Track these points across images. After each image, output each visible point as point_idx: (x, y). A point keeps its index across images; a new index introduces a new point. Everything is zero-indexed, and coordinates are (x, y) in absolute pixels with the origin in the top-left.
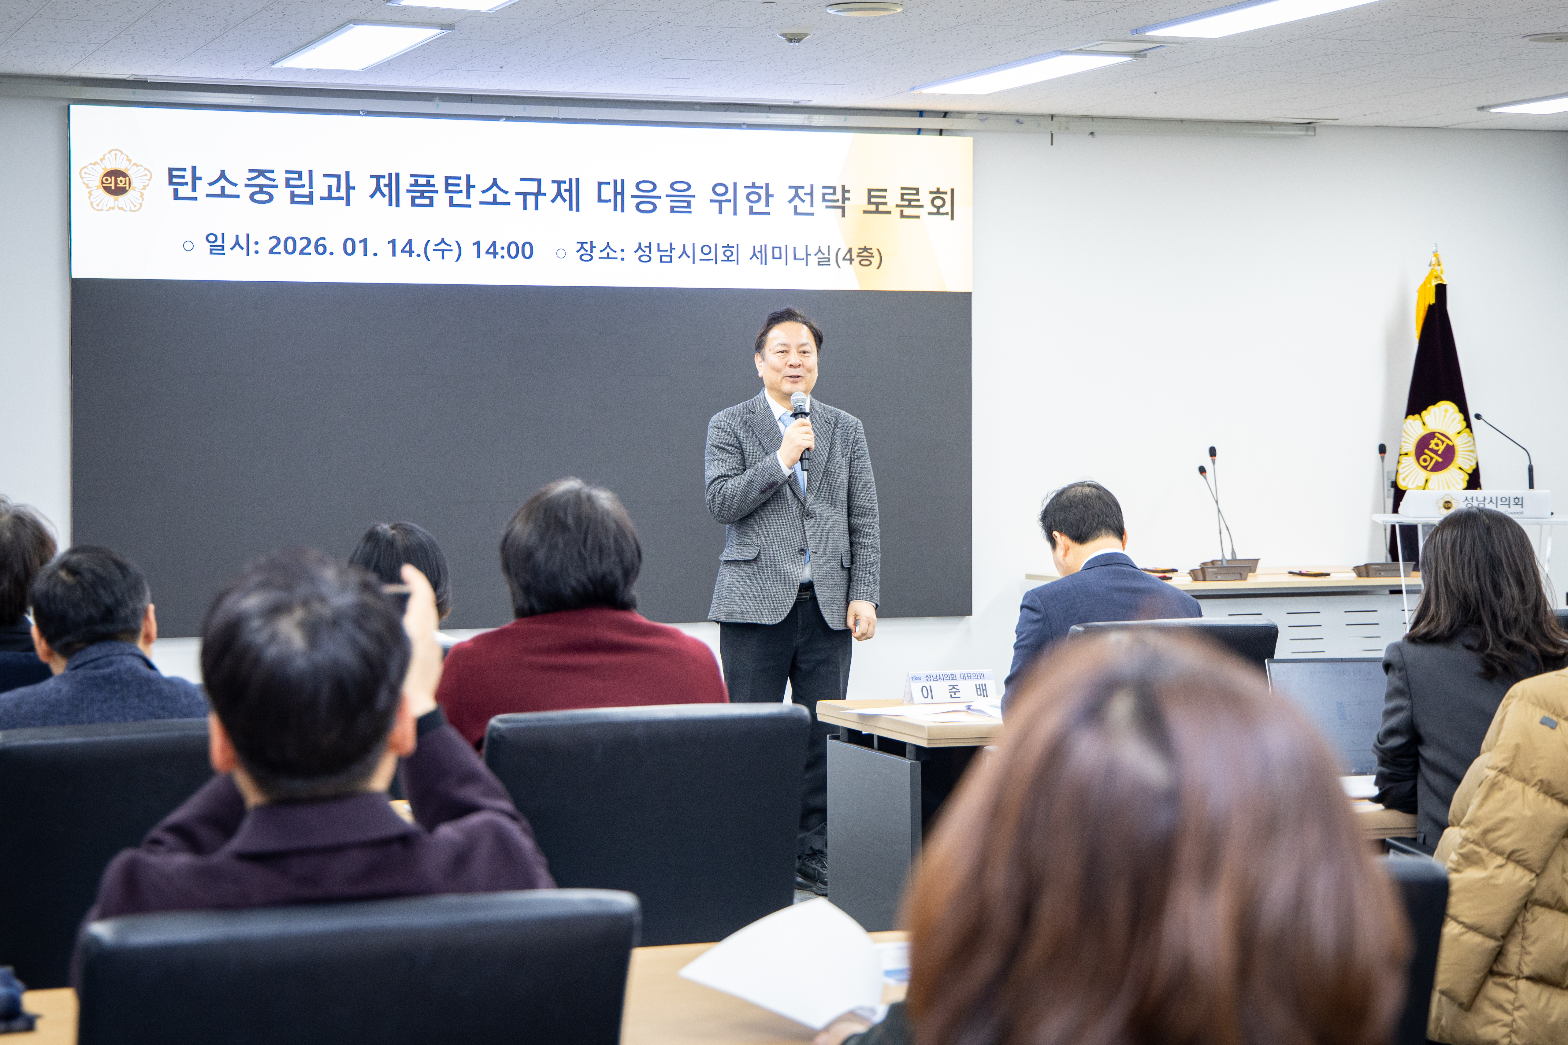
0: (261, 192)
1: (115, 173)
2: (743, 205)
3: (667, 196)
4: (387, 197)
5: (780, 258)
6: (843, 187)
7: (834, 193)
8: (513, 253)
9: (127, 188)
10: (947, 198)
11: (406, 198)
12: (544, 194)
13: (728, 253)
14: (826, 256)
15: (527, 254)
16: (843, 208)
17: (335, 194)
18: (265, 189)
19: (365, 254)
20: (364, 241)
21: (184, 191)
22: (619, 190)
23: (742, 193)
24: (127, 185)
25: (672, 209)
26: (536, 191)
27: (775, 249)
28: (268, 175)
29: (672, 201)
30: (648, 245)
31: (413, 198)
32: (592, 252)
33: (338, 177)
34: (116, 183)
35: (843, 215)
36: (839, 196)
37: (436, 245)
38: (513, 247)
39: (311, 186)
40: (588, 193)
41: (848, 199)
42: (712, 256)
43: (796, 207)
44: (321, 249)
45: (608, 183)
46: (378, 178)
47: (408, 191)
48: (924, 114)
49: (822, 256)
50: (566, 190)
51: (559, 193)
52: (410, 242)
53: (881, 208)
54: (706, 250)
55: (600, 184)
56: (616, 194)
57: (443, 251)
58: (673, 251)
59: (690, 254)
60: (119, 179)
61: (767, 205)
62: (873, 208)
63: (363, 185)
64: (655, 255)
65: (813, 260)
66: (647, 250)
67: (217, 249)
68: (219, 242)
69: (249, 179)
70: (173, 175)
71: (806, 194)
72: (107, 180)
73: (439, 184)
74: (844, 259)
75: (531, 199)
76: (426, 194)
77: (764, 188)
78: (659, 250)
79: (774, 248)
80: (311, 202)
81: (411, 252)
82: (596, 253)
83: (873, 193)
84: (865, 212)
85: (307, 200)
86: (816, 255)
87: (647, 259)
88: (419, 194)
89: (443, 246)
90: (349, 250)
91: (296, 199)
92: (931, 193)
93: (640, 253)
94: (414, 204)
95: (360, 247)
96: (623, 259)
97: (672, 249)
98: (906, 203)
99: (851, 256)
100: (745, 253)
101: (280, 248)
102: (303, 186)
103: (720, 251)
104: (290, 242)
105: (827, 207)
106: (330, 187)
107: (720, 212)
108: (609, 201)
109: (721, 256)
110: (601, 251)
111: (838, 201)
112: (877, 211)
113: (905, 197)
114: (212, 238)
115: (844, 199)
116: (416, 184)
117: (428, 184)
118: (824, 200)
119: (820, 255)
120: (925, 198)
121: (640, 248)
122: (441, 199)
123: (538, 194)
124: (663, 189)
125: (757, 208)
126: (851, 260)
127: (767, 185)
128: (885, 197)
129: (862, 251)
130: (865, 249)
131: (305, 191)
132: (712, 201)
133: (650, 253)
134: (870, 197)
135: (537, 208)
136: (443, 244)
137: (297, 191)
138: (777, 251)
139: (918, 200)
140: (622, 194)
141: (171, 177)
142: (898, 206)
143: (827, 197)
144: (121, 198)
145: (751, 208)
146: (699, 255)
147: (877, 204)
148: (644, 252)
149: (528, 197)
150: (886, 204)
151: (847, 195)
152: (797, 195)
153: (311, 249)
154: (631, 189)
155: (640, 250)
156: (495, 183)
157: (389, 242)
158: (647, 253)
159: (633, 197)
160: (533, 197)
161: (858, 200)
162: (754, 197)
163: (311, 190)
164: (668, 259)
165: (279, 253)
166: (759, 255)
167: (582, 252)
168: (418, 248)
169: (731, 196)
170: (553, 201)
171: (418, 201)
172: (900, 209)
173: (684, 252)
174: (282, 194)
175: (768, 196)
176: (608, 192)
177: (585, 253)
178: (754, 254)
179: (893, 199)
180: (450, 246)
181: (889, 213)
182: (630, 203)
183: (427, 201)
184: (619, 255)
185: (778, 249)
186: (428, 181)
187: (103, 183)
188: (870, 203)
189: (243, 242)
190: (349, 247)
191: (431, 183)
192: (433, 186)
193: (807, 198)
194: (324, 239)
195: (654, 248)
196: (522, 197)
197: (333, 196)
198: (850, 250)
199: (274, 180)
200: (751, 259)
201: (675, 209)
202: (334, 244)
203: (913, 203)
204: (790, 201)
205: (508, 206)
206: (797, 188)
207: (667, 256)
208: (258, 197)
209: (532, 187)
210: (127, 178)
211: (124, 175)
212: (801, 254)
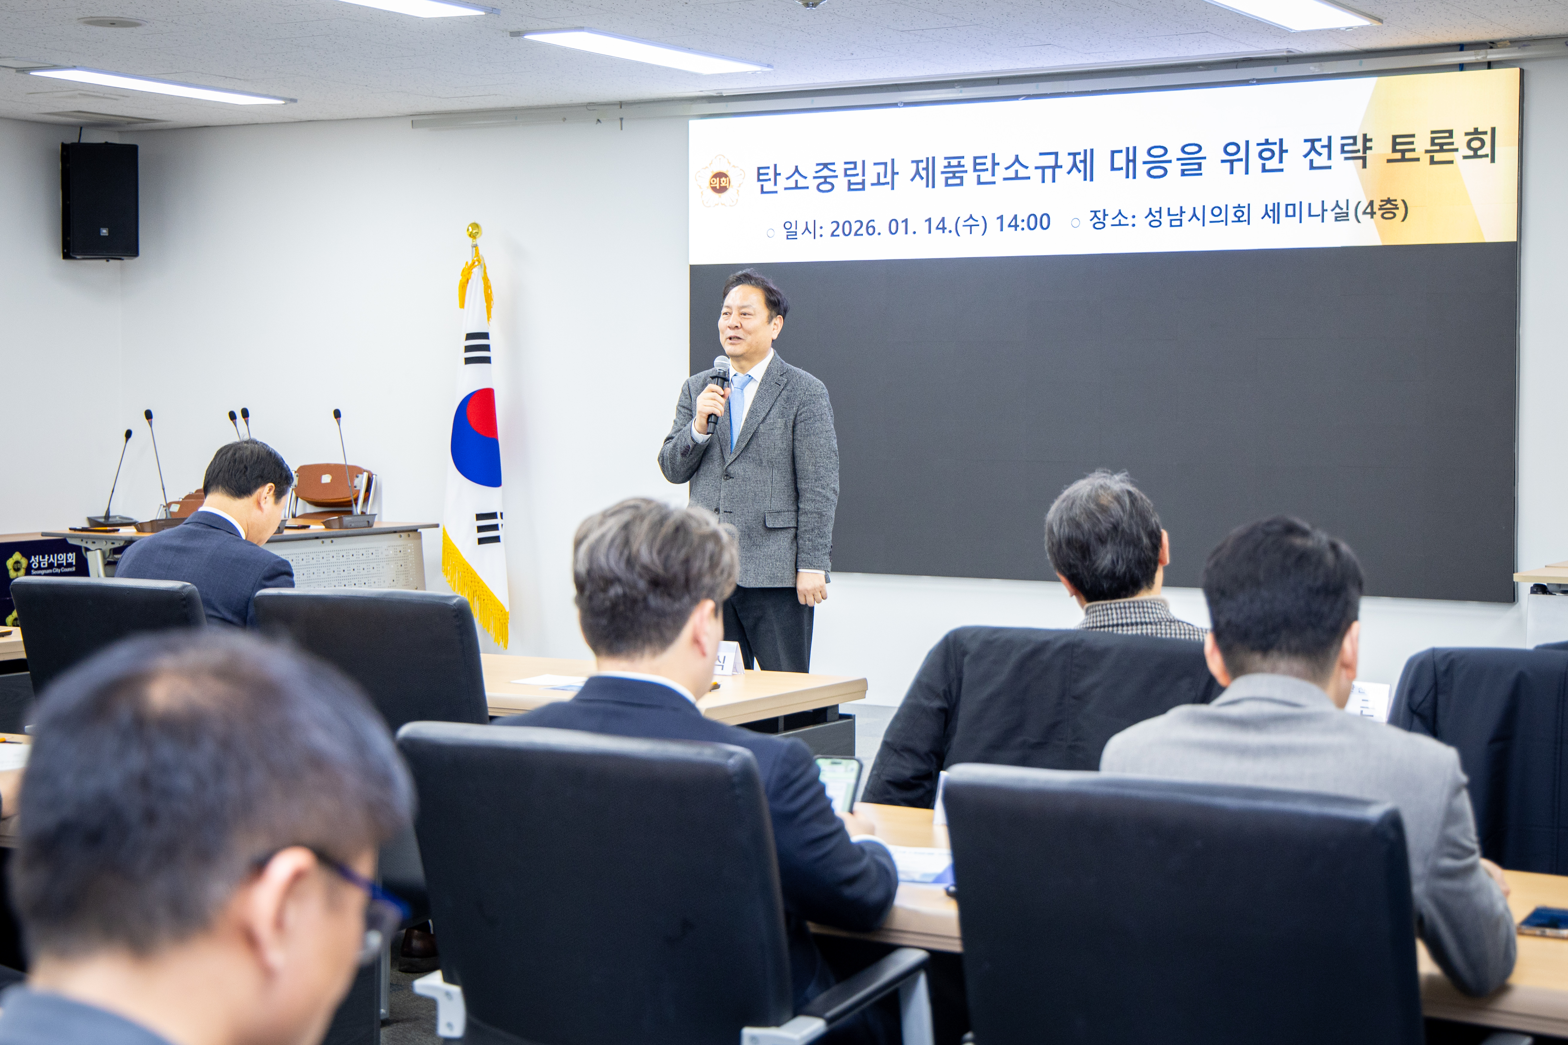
0: (825, 182)
1: (720, 175)
2: (1255, 163)
3: (1178, 159)
4: (925, 180)
5: (1294, 215)
6: (1365, 136)
7: (1355, 144)
8: (1032, 225)
9: (728, 187)
10: (1487, 138)
11: (940, 179)
12: (1061, 167)
13: (1239, 214)
14: (1345, 210)
15: (1045, 225)
16: (1364, 159)
17: (882, 180)
18: (828, 180)
19: (906, 233)
20: (906, 221)
21: (768, 186)
22: (1131, 157)
23: (1254, 151)
24: (727, 185)
25: (1183, 173)
26: (1053, 164)
27: (1289, 207)
28: (830, 167)
29: (1182, 164)
30: (1158, 210)
31: (947, 179)
32: (1104, 220)
33: (885, 164)
34: (720, 183)
35: (1364, 166)
36: (1360, 145)
37: (965, 221)
38: (1032, 219)
39: (864, 175)
40: (1101, 162)
41: (1370, 148)
42: (1222, 217)
43: (1311, 161)
44: (871, 230)
45: (1121, 151)
46: (917, 162)
47: (943, 173)
48: (1465, 48)
49: (1340, 211)
50: (1081, 161)
51: (1075, 165)
52: (943, 220)
53: (1408, 155)
54: (1216, 212)
55: (1113, 152)
56: (1128, 161)
57: (971, 226)
58: (1183, 214)
59: (1200, 217)
60: (722, 180)
61: (1281, 161)
62: (1398, 156)
63: (906, 169)
64: (1166, 219)
65: (1330, 216)
66: (1157, 215)
67: (791, 235)
68: (793, 229)
69: (817, 172)
70: (760, 173)
71: (1323, 147)
72: (714, 181)
73: (968, 163)
74: (1365, 213)
75: (1048, 172)
76: (957, 175)
77: (1278, 144)
78: (1169, 215)
79: (1287, 205)
80: (863, 189)
81: (944, 229)
82: (1109, 221)
83: (1398, 140)
84: (1389, 161)
85: (860, 187)
86: (1333, 210)
87: (1157, 224)
88: (951, 175)
89: (971, 222)
90: (893, 230)
91: (852, 187)
92: (1467, 134)
93: (1151, 218)
94: (947, 185)
95: (902, 226)
96: (1134, 225)
97: (1182, 212)
98: (1437, 148)
99: (1372, 209)
100: (1257, 212)
101: (839, 232)
102: (857, 175)
103: (1231, 211)
104: (847, 225)
105: (1346, 159)
106: (879, 174)
107: (1232, 172)
108: (1122, 169)
109: (1231, 217)
110: (1113, 219)
111: (1358, 151)
112: (1403, 159)
113: (1436, 141)
114: (788, 225)
115: (1366, 149)
116: (949, 166)
117: (959, 165)
118: (1343, 151)
119: (1337, 210)
120: (1459, 140)
121: (1150, 213)
122: (970, 177)
123: (1056, 166)
124: (1174, 153)
125: (1269, 165)
126: (1372, 214)
127: (1281, 140)
128: (1412, 143)
129: (1384, 203)
130: (1389, 201)
131: (858, 179)
132: (1223, 161)
133: (1160, 218)
134: (1395, 144)
135: (1054, 181)
136: (971, 220)
137: (853, 180)
138: (1290, 208)
139: (1452, 144)
140: (1134, 161)
141: (759, 174)
142: (1427, 151)
143: (1346, 148)
144: (724, 195)
145: (1264, 165)
146: (1209, 217)
147: (1403, 152)
148: (1154, 218)
149: (1046, 170)
150: (1413, 150)
151: (1368, 144)
152: (1313, 148)
153: (863, 231)
154: (1142, 156)
155: (1150, 215)
156: (1017, 159)
157: (926, 221)
158: (1157, 218)
159: (1145, 163)
160: (1051, 170)
161: (1381, 148)
162: (1267, 154)
163: (863, 178)
164: (1178, 223)
165: (839, 236)
166: (1271, 214)
167: (1096, 220)
168: (950, 225)
169: (1242, 155)
170: (1069, 173)
171: (950, 182)
172: (1429, 155)
173: (1194, 215)
174: (841, 183)
175: (1282, 151)
176: (1120, 161)
177: (1098, 221)
178: (1267, 213)
179: (1422, 144)
180: (977, 221)
181: (1418, 160)
182: (1141, 169)
183: (958, 181)
184: (1130, 221)
185: (1292, 207)
186: (959, 162)
187: (711, 184)
188: (1394, 150)
189: (811, 229)
190: (894, 228)
191: (961, 164)
192: (963, 166)
193: (1325, 151)
194: (874, 221)
195: (1164, 212)
196: (1040, 171)
197: (881, 182)
198: (1371, 203)
199: (835, 171)
200: (1263, 218)
201: (1186, 172)
202: (881, 226)
203: (1445, 147)
204: (1305, 156)
205: (1028, 180)
206: (1313, 141)
207: (1177, 221)
208: (822, 187)
209: (1050, 161)
210: (728, 178)
211: (726, 176)
212: (1316, 210)
